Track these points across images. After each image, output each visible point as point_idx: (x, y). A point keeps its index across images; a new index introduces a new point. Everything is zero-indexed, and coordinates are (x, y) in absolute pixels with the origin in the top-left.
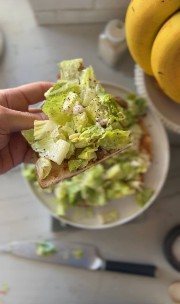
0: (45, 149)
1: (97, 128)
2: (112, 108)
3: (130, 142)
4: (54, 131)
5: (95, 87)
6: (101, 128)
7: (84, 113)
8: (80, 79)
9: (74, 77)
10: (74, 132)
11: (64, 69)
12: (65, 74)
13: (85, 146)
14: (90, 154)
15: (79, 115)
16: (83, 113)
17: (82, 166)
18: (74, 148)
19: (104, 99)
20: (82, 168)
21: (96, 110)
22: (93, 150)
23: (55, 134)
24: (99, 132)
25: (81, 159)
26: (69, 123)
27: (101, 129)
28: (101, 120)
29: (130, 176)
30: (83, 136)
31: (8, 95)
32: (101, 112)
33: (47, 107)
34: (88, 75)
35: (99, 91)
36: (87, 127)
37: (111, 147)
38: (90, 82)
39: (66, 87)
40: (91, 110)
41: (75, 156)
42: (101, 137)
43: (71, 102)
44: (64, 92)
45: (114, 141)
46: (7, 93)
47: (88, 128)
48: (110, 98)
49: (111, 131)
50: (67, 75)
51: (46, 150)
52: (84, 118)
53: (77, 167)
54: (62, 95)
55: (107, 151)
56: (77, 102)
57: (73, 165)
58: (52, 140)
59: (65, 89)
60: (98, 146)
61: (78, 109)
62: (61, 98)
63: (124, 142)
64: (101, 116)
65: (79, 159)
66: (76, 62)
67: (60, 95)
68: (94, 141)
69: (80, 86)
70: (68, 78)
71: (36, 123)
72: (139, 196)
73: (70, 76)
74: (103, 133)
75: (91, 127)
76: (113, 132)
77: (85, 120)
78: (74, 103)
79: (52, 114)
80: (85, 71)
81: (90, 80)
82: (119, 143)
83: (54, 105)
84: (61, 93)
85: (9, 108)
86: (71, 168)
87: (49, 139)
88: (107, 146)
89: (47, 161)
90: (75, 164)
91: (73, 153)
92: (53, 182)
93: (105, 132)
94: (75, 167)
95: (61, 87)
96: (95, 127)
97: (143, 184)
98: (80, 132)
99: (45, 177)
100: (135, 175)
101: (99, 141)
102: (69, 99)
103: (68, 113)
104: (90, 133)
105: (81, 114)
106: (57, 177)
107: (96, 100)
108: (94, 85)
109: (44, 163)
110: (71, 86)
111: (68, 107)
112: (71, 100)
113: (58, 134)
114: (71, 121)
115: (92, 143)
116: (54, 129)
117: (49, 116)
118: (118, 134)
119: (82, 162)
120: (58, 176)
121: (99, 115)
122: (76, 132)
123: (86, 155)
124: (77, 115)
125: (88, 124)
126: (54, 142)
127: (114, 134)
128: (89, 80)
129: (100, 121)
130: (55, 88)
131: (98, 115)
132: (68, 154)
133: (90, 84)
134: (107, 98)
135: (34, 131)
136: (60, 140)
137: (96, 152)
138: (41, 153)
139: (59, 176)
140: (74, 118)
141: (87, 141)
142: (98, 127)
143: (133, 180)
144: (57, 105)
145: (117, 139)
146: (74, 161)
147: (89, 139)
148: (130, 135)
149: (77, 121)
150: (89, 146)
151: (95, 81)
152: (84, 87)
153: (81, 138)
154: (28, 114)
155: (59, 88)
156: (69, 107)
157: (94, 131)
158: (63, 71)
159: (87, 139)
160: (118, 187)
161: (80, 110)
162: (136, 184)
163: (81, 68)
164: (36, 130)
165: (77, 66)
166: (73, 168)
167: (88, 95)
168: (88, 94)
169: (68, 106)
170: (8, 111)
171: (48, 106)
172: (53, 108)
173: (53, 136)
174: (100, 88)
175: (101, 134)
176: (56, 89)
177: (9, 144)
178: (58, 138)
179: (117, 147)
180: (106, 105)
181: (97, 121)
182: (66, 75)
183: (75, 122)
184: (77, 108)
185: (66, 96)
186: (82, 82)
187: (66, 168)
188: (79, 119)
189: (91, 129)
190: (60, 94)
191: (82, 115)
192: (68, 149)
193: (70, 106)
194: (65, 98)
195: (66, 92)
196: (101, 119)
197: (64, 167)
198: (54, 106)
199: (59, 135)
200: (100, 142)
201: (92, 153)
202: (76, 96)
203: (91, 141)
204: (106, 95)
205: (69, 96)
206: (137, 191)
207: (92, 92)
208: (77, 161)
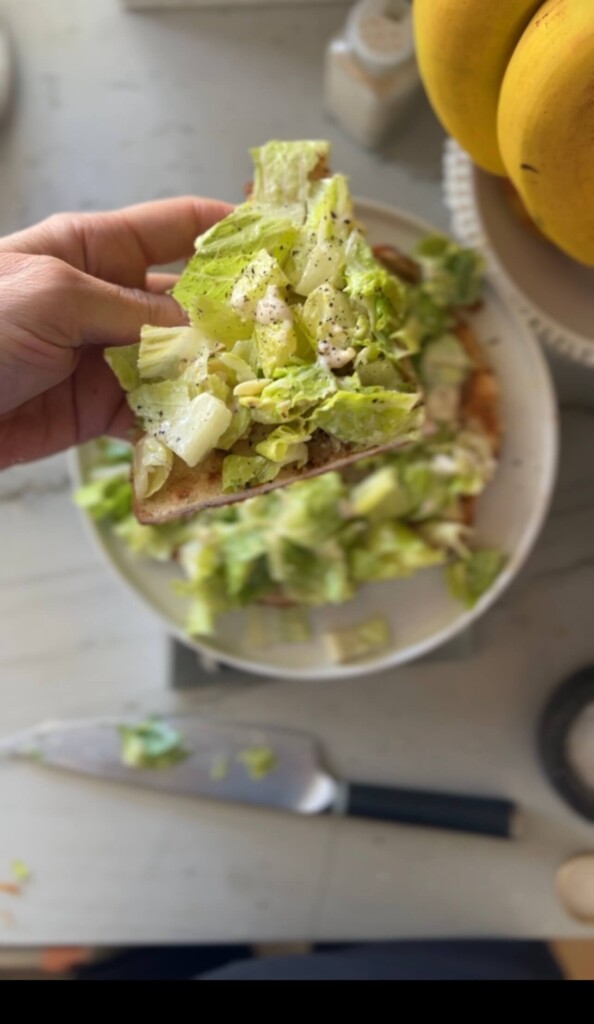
0: (164, 412)
1: (316, 377)
2: (380, 316)
3: (412, 429)
4: (197, 364)
5: (344, 239)
6: (329, 376)
7: (286, 325)
8: (310, 207)
9: (293, 198)
10: (254, 375)
11: (267, 168)
12: (266, 185)
13: (274, 421)
14: (285, 448)
15: (270, 327)
16: (281, 322)
17: (263, 477)
18: (248, 422)
19: (361, 285)
20: (262, 484)
21: (324, 321)
22: (295, 438)
23: (197, 371)
24: (319, 389)
25: (264, 457)
26: (246, 342)
27: (328, 380)
28: (333, 352)
29: (429, 507)
30: (272, 394)
31: (92, 231)
32: (337, 329)
33: (187, 289)
34: (330, 202)
35: (353, 255)
36: (286, 366)
37: (350, 435)
38: (334, 223)
39: (255, 230)
40: (309, 316)
41: (250, 444)
42: (323, 406)
43: (255, 286)
44: (243, 247)
45: (362, 419)
46: (86, 227)
47: (291, 371)
48: (379, 282)
49: (358, 390)
50: (273, 188)
51: (164, 416)
52: (284, 338)
53: (246, 480)
54: (237, 255)
55: (342, 444)
56: (271, 289)
57: (235, 471)
58: (185, 389)
59: (250, 240)
60: (313, 428)
61: (271, 309)
62: (234, 262)
63: (394, 426)
64: (335, 338)
65: (259, 455)
66: (310, 149)
67: (230, 257)
68: (303, 411)
69: (305, 227)
70: (275, 199)
71: (147, 332)
72: (460, 571)
73: (280, 192)
74: (330, 395)
75: (299, 369)
76: (360, 396)
77: (284, 344)
78: (261, 288)
79: (201, 311)
80: (328, 182)
81: (334, 215)
82: (378, 429)
83: (210, 283)
84: (235, 249)
85: (87, 271)
86: (228, 478)
87: (178, 386)
88: (339, 432)
89: (160, 449)
90: (241, 469)
91: (245, 433)
92: (170, 512)
93: (335, 392)
94: (240, 480)
95: (240, 229)
96: (310, 371)
97: (469, 532)
98: (270, 377)
99: (153, 492)
100: (446, 503)
101: (314, 416)
102: (253, 271)
103: (242, 314)
104: (290, 386)
105: (276, 326)
106: (186, 500)
107: (326, 290)
108: (342, 234)
109: (152, 455)
110: (270, 231)
111: (243, 299)
112: (257, 279)
113: (206, 376)
114: (250, 337)
115: (297, 416)
116: (198, 355)
117: (190, 316)
118: (375, 401)
119: (264, 465)
120: (187, 496)
121: (331, 335)
122: (260, 375)
123: (273, 449)
124: (267, 325)
125: (294, 359)
126: (188, 398)
127: (365, 400)
128: (329, 215)
129: (328, 354)
130: (221, 234)
131: (327, 334)
132: (222, 438)
133: (330, 228)
134: (368, 282)
135: (140, 355)
136: (205, 395)
137: (306, 443)
138: (150, 421)
139: (191, 494)
140: (259, 330)
141: (280, 412)
142: (320, 372)
143: (438, 518)
144: (217, 284)
145: (373, 417)
146: (239, 459)
147: (286, 406)
148: (416, 407)
149: (265, 342)
150: (286, 424)
151: (347, 222)
152: (313, 235)
153: (265, 400)
154: (141, 297)
155: (233, 232)
156: (246, 299)
157: (304, 382)
158: (261, 175)
159: (281, 405)
160: (388, 541)
161: (275, 312)
162: (449, 532)
163: (320, 172)
164: (146, 352)
165: (307, 164)
166: (232, 481)
167: (316, 265)
168: (318, 261)
169: (245, 297)
170: (84, 281)
171: (190, 287)
172: (205, 293)
173: (190, 379)
174: (359, 245)
175: (323, 396)
176: (222, 237)
177: (74, 377)
178: (203, 387)
179: (370, 438)
180: (364, 303)
181: (321, 354)
182: (270, 187)
183: (260, 345)
184: (266, 305)
185: (249, 260)
186: (312, 218)
187: (215, 476)
188: (270, 339)
189: (296, 375)
190: (232, 254)
191: (279, 328)
192: (227, 425)
193: (249, 297)
194: (244, 267)
195: (248, 249)
196: (334, 349)
197: (212, 470)
198: (210, 287)
199: (207, 379)
200: (319, 419)
201: (291, 446)
202: (272, 267)
203: (292, 411)
204: (370, 272)
205: (254, 263)
206: (451, 553)
207: (329, 255)
208: (250, 459)
